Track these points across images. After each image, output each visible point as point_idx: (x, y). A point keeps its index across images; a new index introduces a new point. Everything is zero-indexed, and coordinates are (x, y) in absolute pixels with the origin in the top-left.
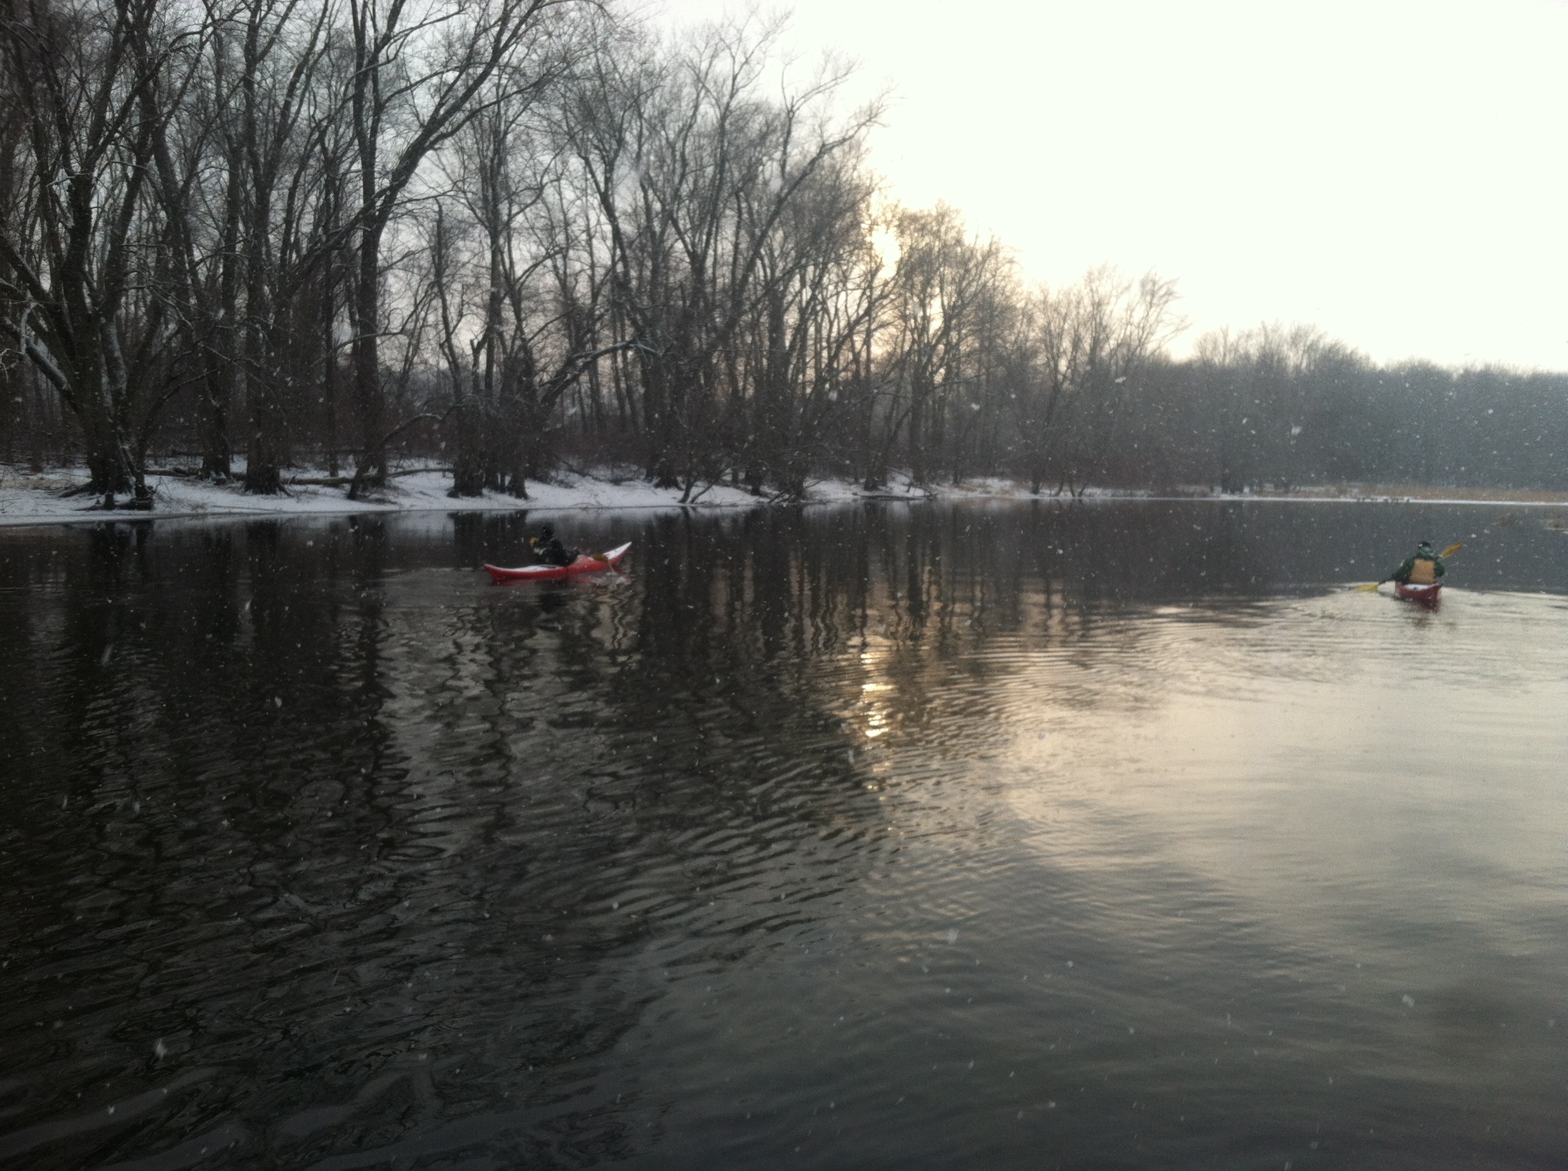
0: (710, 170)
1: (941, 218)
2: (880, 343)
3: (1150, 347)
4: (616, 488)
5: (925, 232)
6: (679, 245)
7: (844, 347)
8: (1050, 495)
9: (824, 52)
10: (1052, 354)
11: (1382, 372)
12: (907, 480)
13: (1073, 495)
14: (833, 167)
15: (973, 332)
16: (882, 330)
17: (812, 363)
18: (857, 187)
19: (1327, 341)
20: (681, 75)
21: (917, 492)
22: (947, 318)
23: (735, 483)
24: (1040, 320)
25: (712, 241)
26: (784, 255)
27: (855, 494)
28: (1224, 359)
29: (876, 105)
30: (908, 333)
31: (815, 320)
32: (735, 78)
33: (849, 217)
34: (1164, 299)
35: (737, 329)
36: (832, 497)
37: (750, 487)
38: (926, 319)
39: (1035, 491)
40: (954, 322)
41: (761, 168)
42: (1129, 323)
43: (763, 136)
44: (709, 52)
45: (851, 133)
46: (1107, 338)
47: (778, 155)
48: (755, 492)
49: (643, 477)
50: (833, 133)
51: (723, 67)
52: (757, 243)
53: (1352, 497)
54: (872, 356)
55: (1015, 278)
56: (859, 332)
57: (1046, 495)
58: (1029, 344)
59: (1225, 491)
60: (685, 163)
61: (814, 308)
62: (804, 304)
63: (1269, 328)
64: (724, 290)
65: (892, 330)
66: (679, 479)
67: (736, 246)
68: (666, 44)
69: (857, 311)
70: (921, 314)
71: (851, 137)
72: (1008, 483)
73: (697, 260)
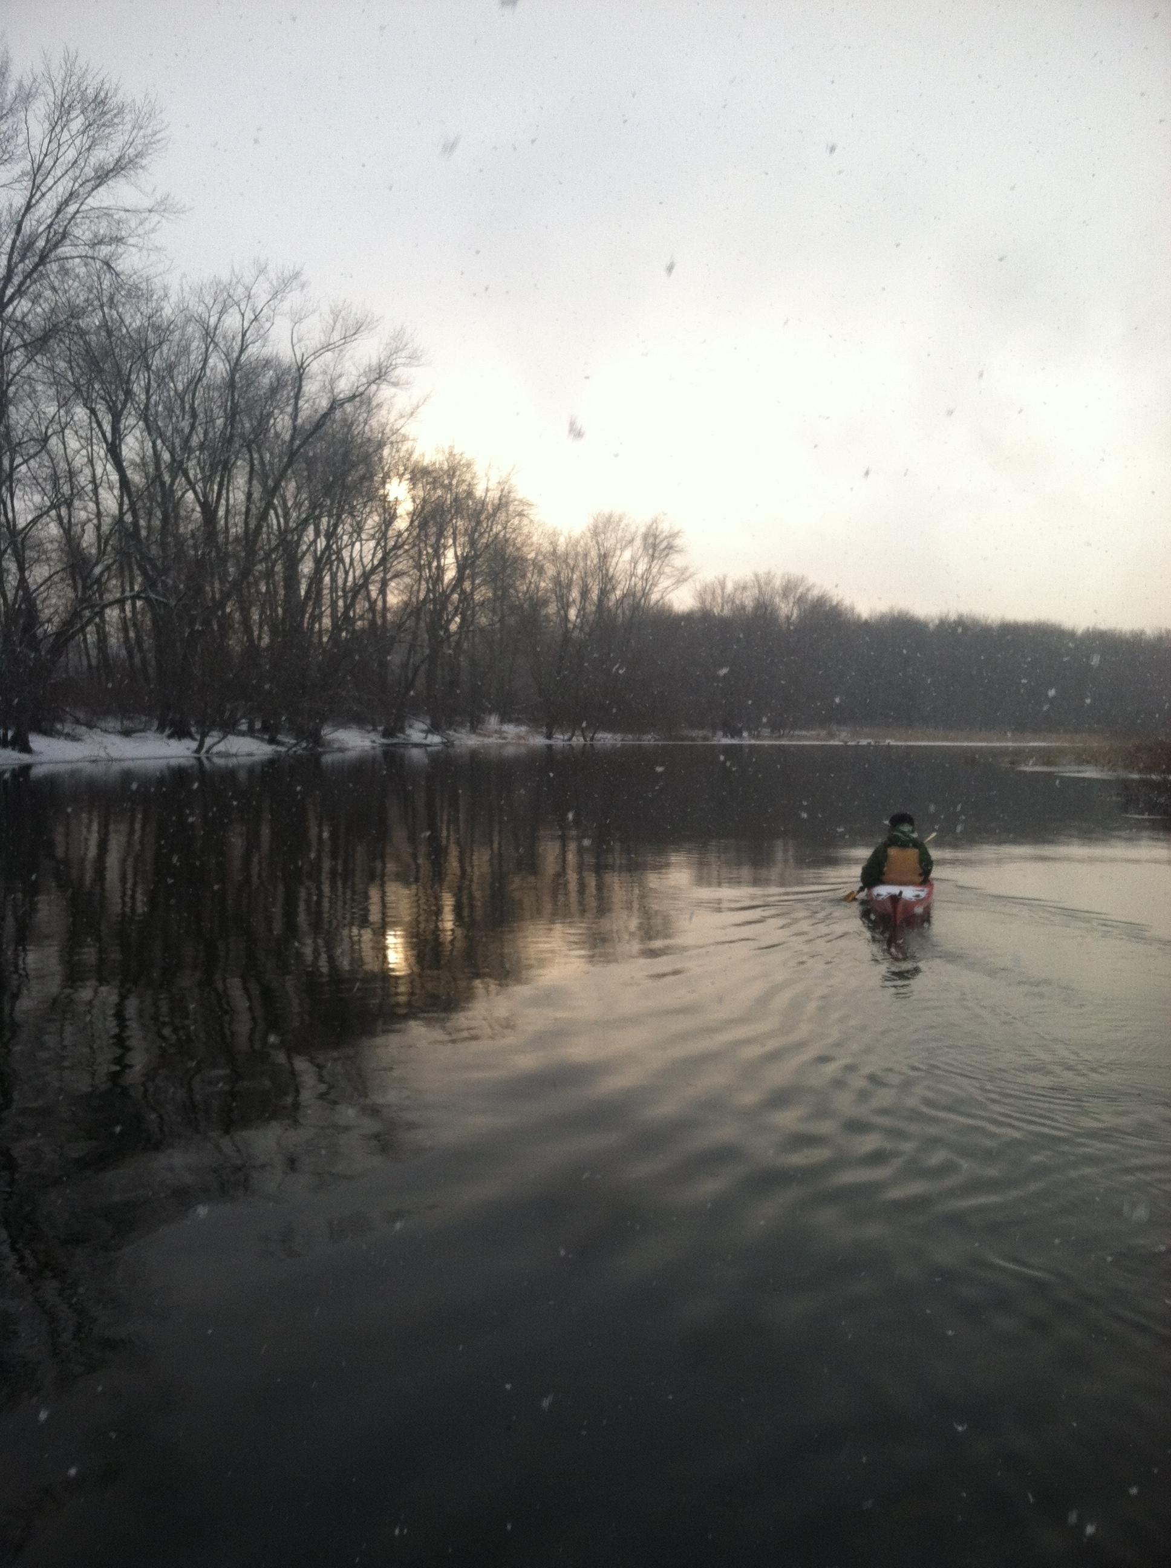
0: (220, 422)
1: (452, 472)
2: (396, 592)
3: (654, 597)
4: (126, 740)
5: (438, 485)
6: (190, 495)
7: (360, 596)
8: (563, 740)
9: (332, 312)
10: (562, 604)
11: (866, 623)
12: (425, 727)
13: (585, 740)
14: (344, 420)
15: (485, 582)
16: (397, 580)
17: (328, 612)
18: (369, 440)
19: (815, 593)
20: (190, 329)
21: (435, 739)
22: (461, 567)
23: (251, 732)
24: (550, 570)
25: (224, 492)
26: (298, 505)
27: (373, 742)
28: (722, 611)
29: (384, 364)
30: (423, 583)
31: (331, 569)
32: (244, 335)
33: (362, 469)
34: (665, 553)
35: (251, 579)
36: (351, 744)
37: (267, 737)
38: (441, 569)
39: (549, 736)
40: (468, 571)
41: (272, 421)
42: (632, 575)
43: (274, 390)
44: (218, 307)
45: (361, 389)
46: (614, 589)
47: (289, 409)
48: (272, 741)
49: (155, 728)
50: (344, 387)
51: (232, 322)
52: (271, 492)
53: (839, 741)
54: (388, 605)
55: (525, 531)
56: (374, 582)
57: (560, 740)
58: (540, 594)
59: (725, 735)
60: (194, 415)
61: (329, 557)
62: (319, 553)
63: (762, 581)
64: (237, 539)
65: (407, 580)
66: (193, 730)
67: (249, 496)
68: (174, 299)
69: (372, 560)
70: (435, 564)
71: (361, 394)
72: (523, 729)
73: (209, 511)
